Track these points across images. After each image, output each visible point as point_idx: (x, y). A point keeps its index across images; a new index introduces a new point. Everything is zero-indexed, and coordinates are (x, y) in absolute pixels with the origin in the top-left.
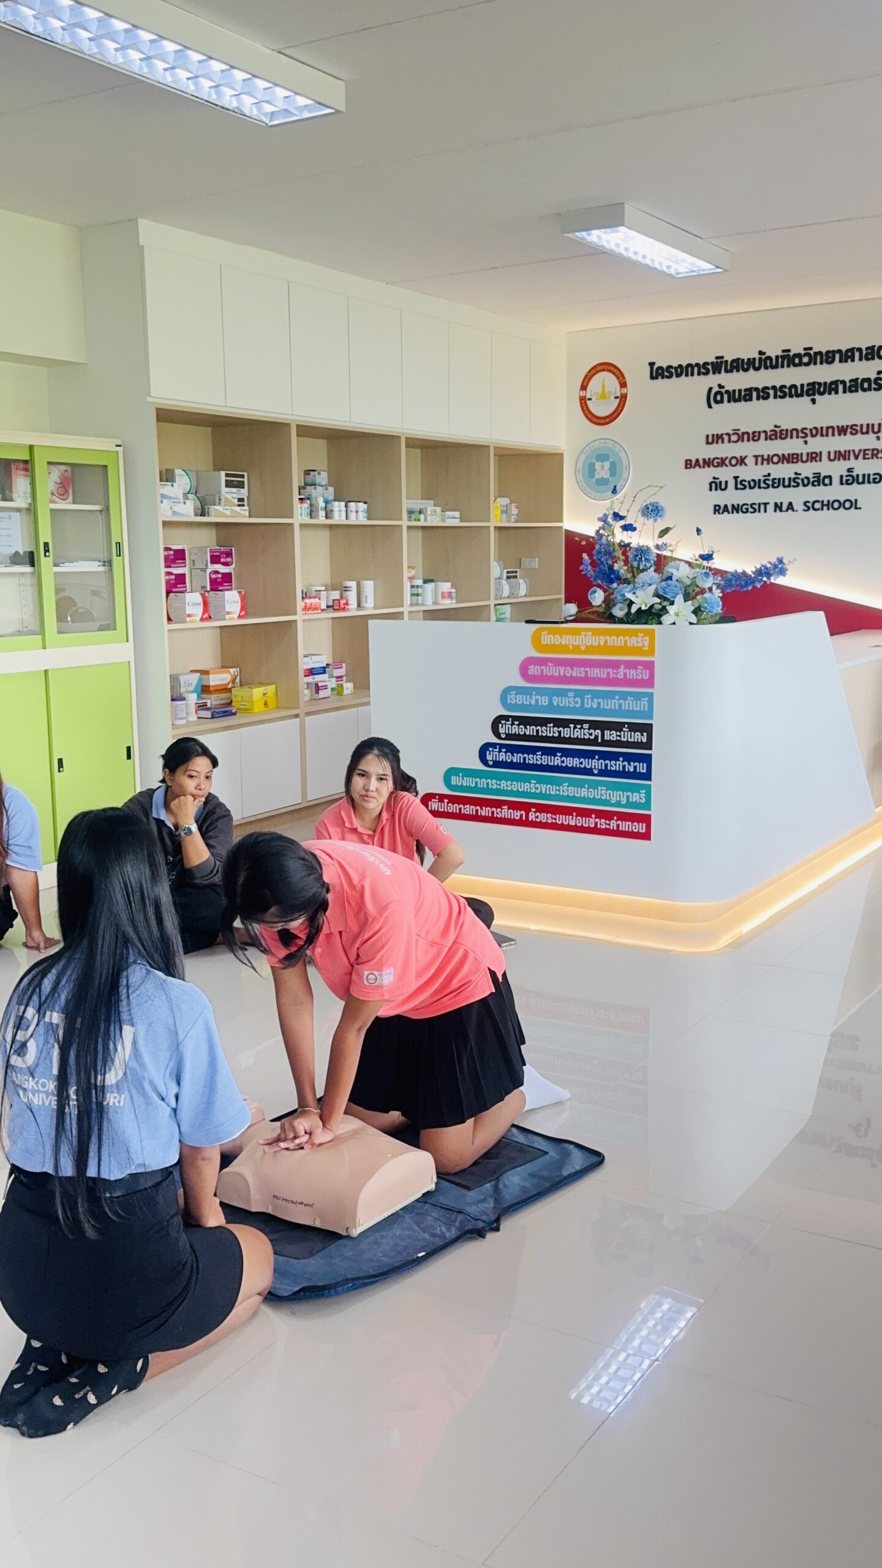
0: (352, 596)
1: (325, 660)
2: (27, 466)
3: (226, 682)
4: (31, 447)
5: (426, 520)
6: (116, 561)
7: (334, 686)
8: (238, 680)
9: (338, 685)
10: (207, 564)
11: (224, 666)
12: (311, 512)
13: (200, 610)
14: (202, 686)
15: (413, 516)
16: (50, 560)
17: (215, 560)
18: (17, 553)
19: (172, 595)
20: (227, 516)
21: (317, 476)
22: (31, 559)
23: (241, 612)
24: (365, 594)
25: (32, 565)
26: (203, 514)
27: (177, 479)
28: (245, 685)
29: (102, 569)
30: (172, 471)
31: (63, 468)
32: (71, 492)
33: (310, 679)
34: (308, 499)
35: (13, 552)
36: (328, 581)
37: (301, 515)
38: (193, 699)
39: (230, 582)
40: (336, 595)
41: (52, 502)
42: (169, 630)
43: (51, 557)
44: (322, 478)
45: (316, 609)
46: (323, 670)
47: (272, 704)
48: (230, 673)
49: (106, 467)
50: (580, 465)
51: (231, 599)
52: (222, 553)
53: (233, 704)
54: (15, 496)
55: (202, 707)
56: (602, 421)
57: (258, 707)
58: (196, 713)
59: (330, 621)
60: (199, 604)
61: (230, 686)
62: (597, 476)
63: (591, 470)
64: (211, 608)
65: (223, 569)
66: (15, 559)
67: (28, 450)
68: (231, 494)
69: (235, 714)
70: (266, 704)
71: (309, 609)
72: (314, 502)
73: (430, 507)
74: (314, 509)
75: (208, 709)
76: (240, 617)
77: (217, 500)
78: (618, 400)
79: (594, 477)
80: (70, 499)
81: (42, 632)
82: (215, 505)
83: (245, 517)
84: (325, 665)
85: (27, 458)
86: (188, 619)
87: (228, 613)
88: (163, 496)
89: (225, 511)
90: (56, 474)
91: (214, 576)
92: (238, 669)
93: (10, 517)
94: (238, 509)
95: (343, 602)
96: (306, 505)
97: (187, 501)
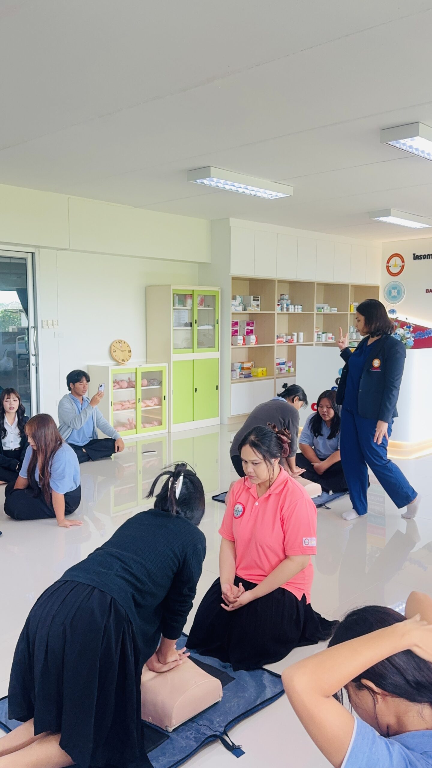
0: (295, 338)
1: (284, 360)
2: (192, 296)
3: (250, 366)
4: (193, 290)
5: (324, 311)
6: (216, 325)
7: (287, 369)
8: (254, 366)
9: (288, 369)
10: (245, 327)
11: (249, 361)
12: (282, 309)
13: (242, 342)
14: (242, 367)
15: (319, 310)
16: (197, 325)
17: (248, 325)
18: (186, 323)
19: (233, 336)
20: (253, 311)
21: (285, 296)
22: (191, 325)
23: (256, 342)
24: (300, 337)
25: (191, 326)
26: (245, 310)
27: (237, 299)
28: (256, 367)
29: (212, 328)
30: (236, 296)
31: (202, 296)
32: (204, 303)
33: (278, 366)
34: (281, 304)
35: (185, 322)
36: (287, 332)
37: (278, 310)
38: (238, 371)
39: (253, 332)
40: (289, 337)
41: (198, 307)
42: (232, 348)
43: (197, 324)
44: (287, 297)
45: (282, 342)
46: (284, 364)
47: (265, 374)
48: (251, 363)
49: (215, 296)
50: (386, 291)
51: (253, 338)
52: (250, 323)
53: (252, 373)
54: (187, 305)
55: (241, 374)
56: (395, 275)
57: (260, 375)
58: (239, 376)
59: (287, 347)
60: (242, 340)
61: (251, 368)
62: (392, 295)
63: (390, 293)
64: (246, 341)
65: (250, 328)
66: (186, 325)
67: (192, 292)
68: (254, 303)
69: (252, 377)
70: (263, 374)
71: (279, 342)
72: (283, 306)
73: (326, 306)
74: (283, 308)
75: (244, 375)
76: (255, 344)
77: (250, 305)
78: (401, 267)
79: (391, 295)
80: (203, 306)
81: (193, 348)
82: (249, 307)
83: (258, 311)
84: (284, 362)
85: (192, 294)
86: (238, 345)
87: (251, 343)
88: (232, 305)
89: (252, 309)
90: (199, 299)
91: (247, 330)
92: (254, 362)
93: (185, 312)
94: (256, 308)
95: (291, 340)
96: (280, 307)
97: (240, 306)
